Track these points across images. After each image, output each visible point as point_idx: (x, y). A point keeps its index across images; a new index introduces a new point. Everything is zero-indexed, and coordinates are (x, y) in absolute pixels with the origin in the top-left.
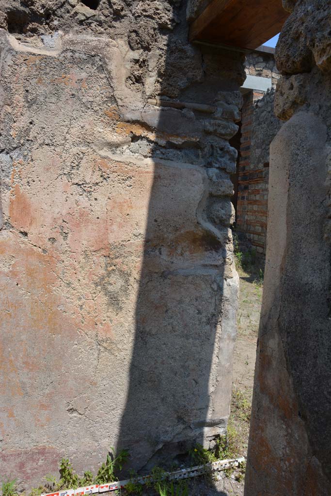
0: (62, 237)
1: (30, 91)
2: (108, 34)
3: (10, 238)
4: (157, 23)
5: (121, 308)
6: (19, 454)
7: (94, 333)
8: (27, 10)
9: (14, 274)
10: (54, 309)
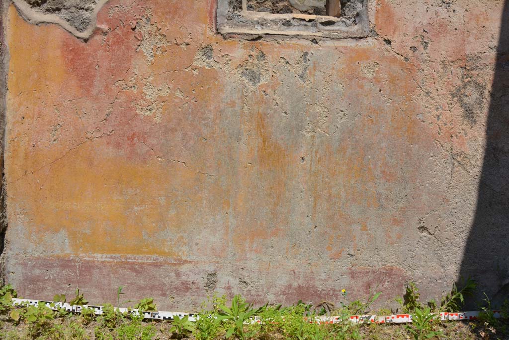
0: (422, 47)
3: (375, 45)
5: (475, 122)
6: (367, 272)
7: (450, 145)
9: (377, 80)
10: (413, 117)
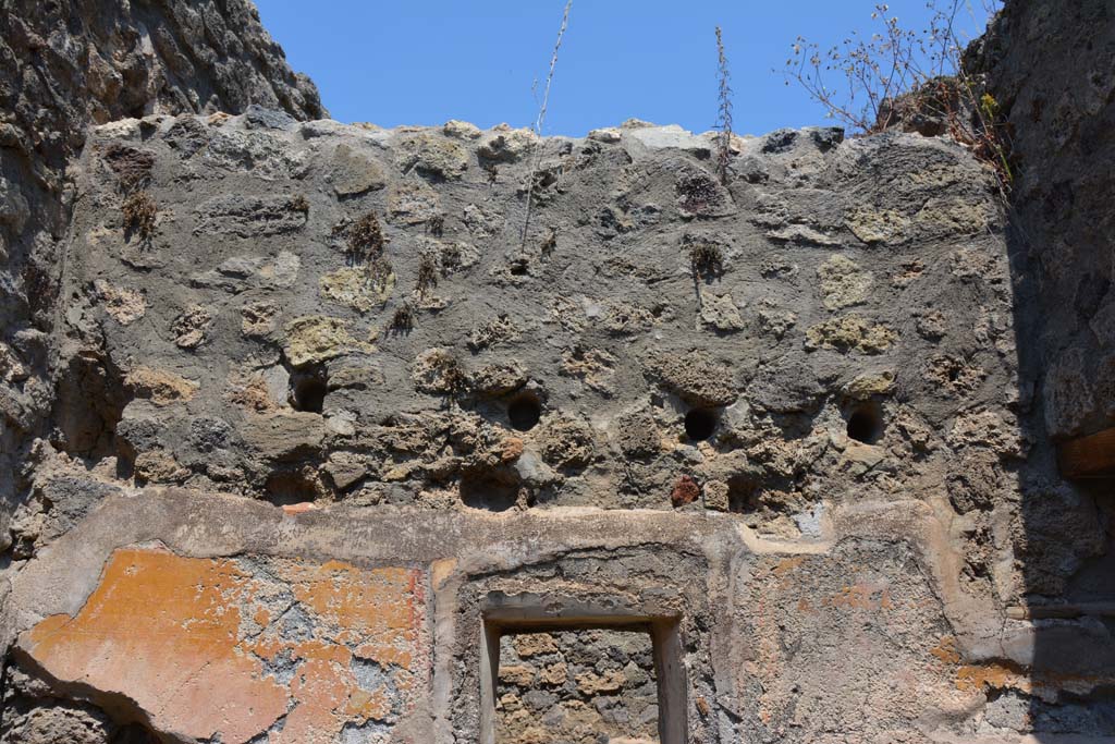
1: (787, 628)
2: (910, 490)
4: (995, 452)
8: (760, 470)
